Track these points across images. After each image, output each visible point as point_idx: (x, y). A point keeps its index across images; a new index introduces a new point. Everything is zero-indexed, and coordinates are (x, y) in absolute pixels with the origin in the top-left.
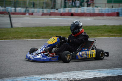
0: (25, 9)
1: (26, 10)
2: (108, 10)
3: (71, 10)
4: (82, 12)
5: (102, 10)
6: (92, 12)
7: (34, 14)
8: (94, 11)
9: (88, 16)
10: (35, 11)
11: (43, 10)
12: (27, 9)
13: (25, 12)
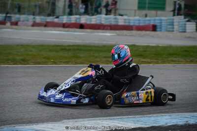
0: (4, 15)
1: (6, 17)
2: (139, 20)
3: (80, 19)
4: (98, 22)
5: (129, 20)
6: (113, 23)
7: (19, 23)
8: (117, 22)
9: (107, 29)
10: (21, 19)
11: (34, 18)
12: (8, 15)
13: (5, 19)
